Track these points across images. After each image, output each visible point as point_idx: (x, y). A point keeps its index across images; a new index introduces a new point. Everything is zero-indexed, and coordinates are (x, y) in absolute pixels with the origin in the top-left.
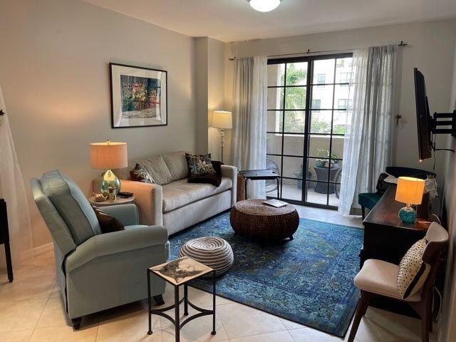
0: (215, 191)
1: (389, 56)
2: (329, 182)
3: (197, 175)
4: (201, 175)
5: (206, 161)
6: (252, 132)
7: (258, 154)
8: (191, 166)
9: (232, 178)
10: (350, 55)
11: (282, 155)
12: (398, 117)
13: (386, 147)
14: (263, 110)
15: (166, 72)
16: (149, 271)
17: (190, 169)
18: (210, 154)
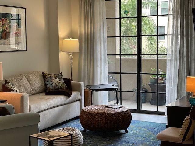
0: (68, 101)
2: (157, 93)
3: (52, 89)
4: (55, 89)
5: (59, 78)
6: (95, 54)
7: (101, 73)
8: (47, 83)
9: (80, 91)
11: (121, 73)
14: (104, 37)
15: (25, 8)
16: (30, 137)
17: (46, 85)
18: (62, 73)
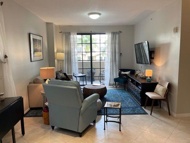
1: (118, 35)
10: (105, 34)
12: (121, 54)
13: (118, 65)
15: (42, 37)
